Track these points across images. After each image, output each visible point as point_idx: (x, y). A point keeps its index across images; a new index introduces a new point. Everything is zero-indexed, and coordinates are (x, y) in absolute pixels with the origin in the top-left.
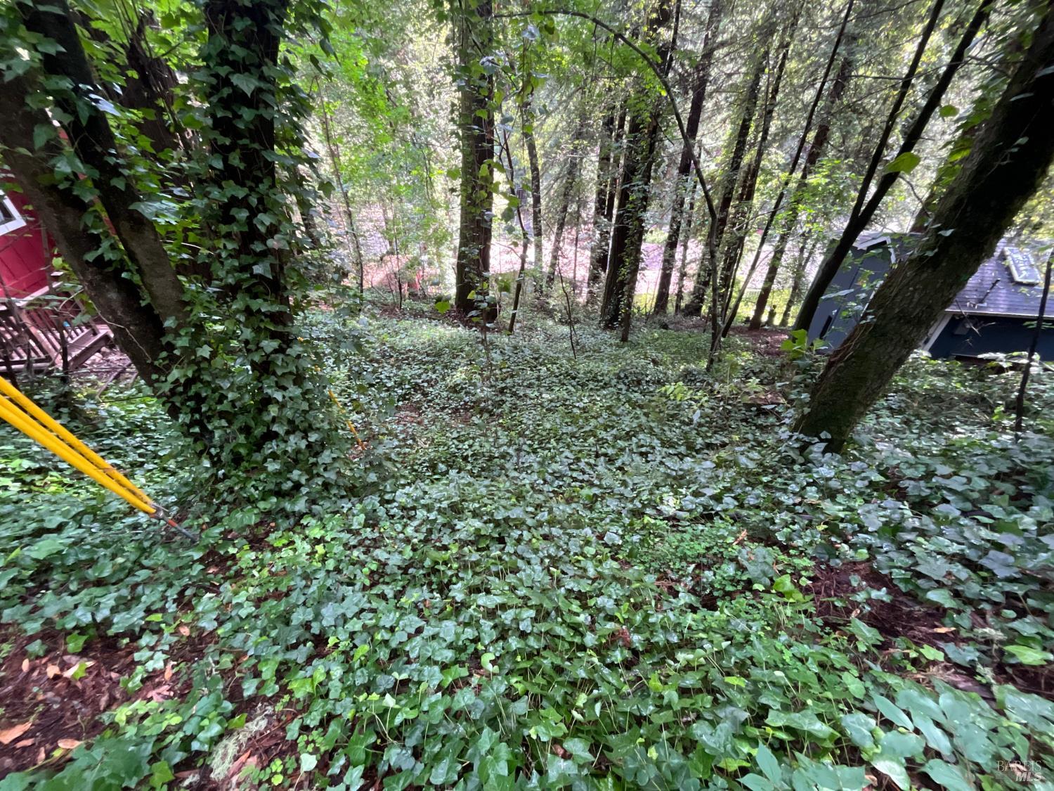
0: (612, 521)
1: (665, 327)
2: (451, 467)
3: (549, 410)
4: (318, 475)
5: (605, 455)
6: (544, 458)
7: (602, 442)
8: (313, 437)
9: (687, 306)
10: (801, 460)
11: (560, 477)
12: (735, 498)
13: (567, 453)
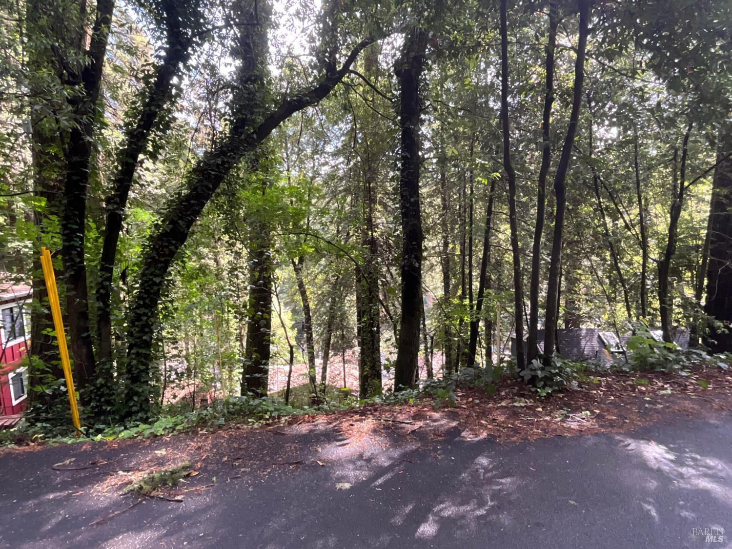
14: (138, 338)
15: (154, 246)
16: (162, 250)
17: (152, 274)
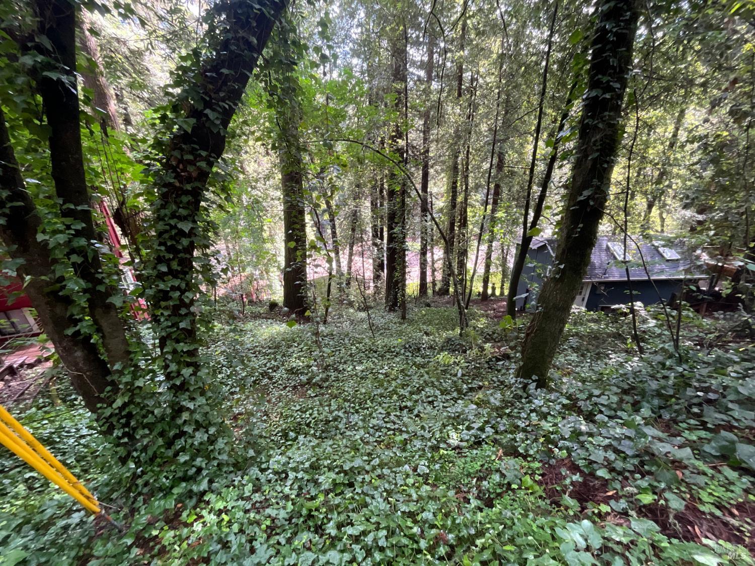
0: (420, 456)
1: (428, 305)
2: (298, 433)
3: (362, 378)
4: (214, 458)
5: (406, 407)
6: (365, 416)
7: (402, 398)
8: (212, 430)
9: (440, 289)
10: (525, 395)
11: (379, 429)
12: (492, 427)
13: (381, 410)
14: (172, 326)
17: (173, 216)
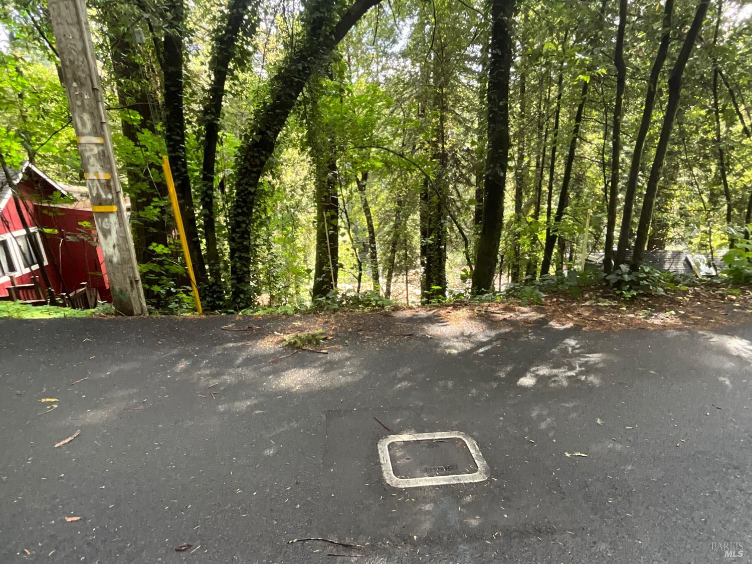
14: (240, 243)
15: (246, 156)
16: (254, 161)
17: (246, 184)
